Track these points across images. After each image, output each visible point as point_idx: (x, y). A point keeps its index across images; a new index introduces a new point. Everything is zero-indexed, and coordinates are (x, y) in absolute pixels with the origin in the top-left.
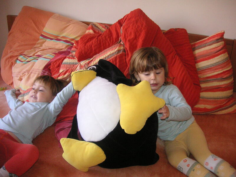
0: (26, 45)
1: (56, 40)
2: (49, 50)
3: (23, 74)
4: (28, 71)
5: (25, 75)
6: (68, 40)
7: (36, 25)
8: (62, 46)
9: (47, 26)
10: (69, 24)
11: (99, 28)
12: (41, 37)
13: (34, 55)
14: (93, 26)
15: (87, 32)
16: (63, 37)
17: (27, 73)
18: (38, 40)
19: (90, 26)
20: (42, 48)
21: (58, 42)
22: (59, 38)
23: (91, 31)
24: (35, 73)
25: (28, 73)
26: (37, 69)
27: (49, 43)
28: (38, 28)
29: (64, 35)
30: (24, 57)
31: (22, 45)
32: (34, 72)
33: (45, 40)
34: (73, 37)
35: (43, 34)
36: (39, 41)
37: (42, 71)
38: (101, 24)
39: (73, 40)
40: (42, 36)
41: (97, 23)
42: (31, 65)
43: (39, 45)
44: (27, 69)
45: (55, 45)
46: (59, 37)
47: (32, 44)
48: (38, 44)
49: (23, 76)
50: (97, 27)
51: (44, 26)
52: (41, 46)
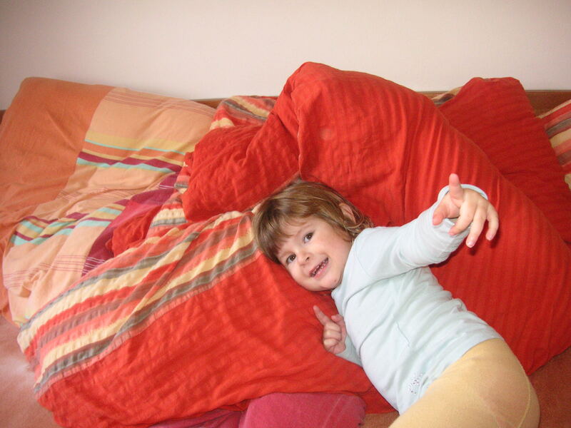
0: (39, 188)
1: (125, 162)
2: (108, 194)
3: (31, 276)
4: (46, 265)
5: (37, 278)
6: (160, 158)
7: (63, 128)
8: (145, 179)
9: (93, 125)
10: (161, 110)
11: (246, 110)
12: (80, 161)
13: (62, 215)
14: (228, 108)
15: (214, 126)
16: (145, 152)
17: (41, 272)
18: (74, 168)
19: (220, 108)
20: (85, 191)
21: (131, 167)
22: (134, 156)
23: (225, 123)
24: (66, 270)
25: (46, 271)
26: (71, 256)
27: (105, 176)
28: (69, 134)
29: (146, 144)
30: (34, 224)
31: (28, 191)
32: (60, 266)
33: (93, 168)
34: (173, 147)
35: (85, 150)
36: (78, 173)
37: (84, 261)
38: (253, 99)
39: (174, 155)
40: (84, 155)
41: (240, 96)
42: (54, 246)
43: (76, 185)
44: (42, 259)
45: (123, 178)
46: (132, 152)
47: (55, 185)
48: (74, 181)
49: (32, 283)
50: (241, 107)
51: (85, 128)
52: (84, 185)
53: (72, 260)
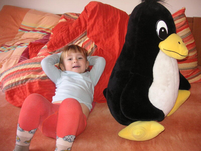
0: (7, 38)
1: (33, 31)
2: (27, 40)
3: (3, 61)
4: (8, 58)
5: (5, 62)
6: (44, 30)
7: (15, 20)
8: (39, 36)
9: (24, 20)
10: (44, 16)
11: (70, 16)
12: (20, 30)
13: (13, 44)
14: (65, 16)
15: (60, 21)
16: (39, 28)
17: (7, 60)
18: (17, 32)
19: (62, 16)
20: (20, 39)
21: (35, 32)
22: (36, 29)
23: (63, 20)
24: (14, 59)
26: (16, 55)
27: (27, 35)
28: (17, 22)
29: (40, 26)
30: (5, 47)
31: (4, 38)
32: (12, 58)
33: (23, 33)
34: (48, 27)
35: (21, 27)
36: (19, 34)
37: (20, 57)
38: (72, 14)
39: (48, 29)
40: (20, 29)
41: (70, 13)
42: (10, 54)
43: (18, 37)
44: (7, 56)
45: (32, 35)
46: (36, 28)
47: (12, 36)
48: (17, 36)
49: (3, 63)
51: (22, 20)
53: (16, 56)
